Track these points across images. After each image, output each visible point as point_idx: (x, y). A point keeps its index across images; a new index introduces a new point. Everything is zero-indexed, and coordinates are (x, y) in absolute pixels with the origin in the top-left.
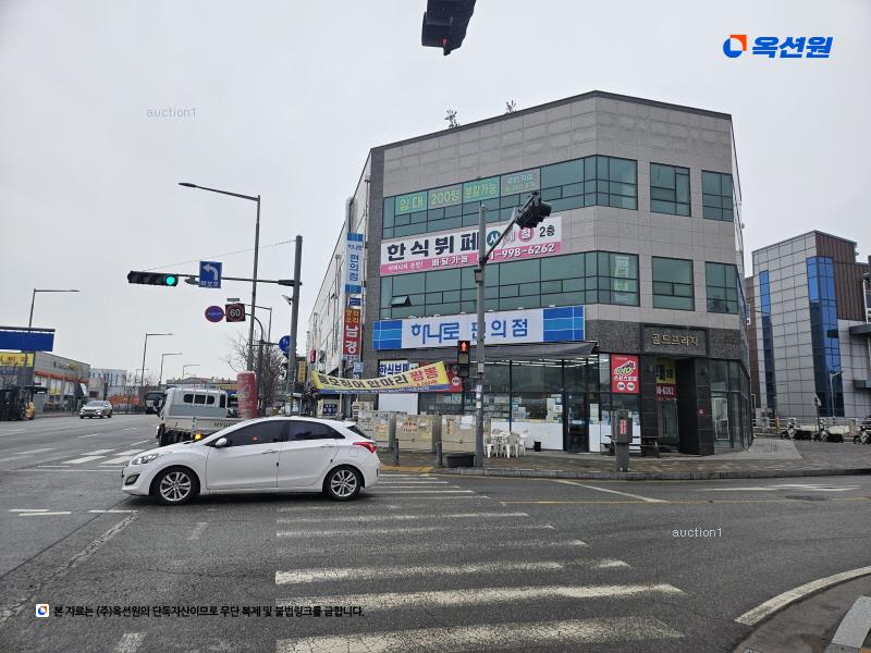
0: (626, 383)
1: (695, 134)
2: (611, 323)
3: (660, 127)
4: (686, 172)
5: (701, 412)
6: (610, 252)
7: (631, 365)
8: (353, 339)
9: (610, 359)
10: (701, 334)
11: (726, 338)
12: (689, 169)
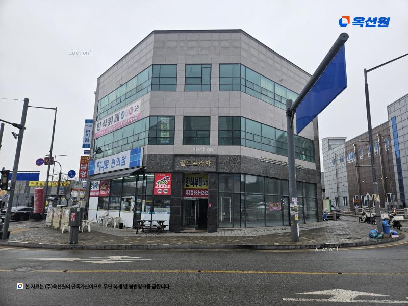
0: (163, 189)
1: (216, 44)
2: (155, 155)
3: (194, 44)
4: (209, 66)
5: (210, 205)
6: (157, 116)
7: (167, 179)
8: (84, 171)
9: (154, 175)
10: (213, 159)
11: (230, 160)
12: (211, 64)
